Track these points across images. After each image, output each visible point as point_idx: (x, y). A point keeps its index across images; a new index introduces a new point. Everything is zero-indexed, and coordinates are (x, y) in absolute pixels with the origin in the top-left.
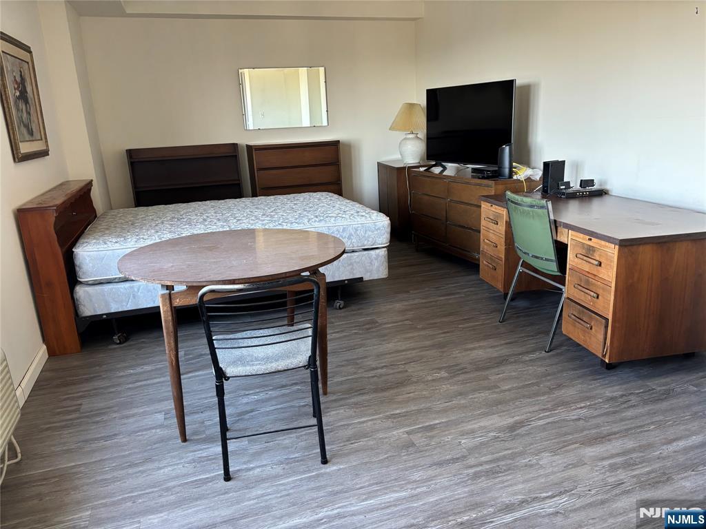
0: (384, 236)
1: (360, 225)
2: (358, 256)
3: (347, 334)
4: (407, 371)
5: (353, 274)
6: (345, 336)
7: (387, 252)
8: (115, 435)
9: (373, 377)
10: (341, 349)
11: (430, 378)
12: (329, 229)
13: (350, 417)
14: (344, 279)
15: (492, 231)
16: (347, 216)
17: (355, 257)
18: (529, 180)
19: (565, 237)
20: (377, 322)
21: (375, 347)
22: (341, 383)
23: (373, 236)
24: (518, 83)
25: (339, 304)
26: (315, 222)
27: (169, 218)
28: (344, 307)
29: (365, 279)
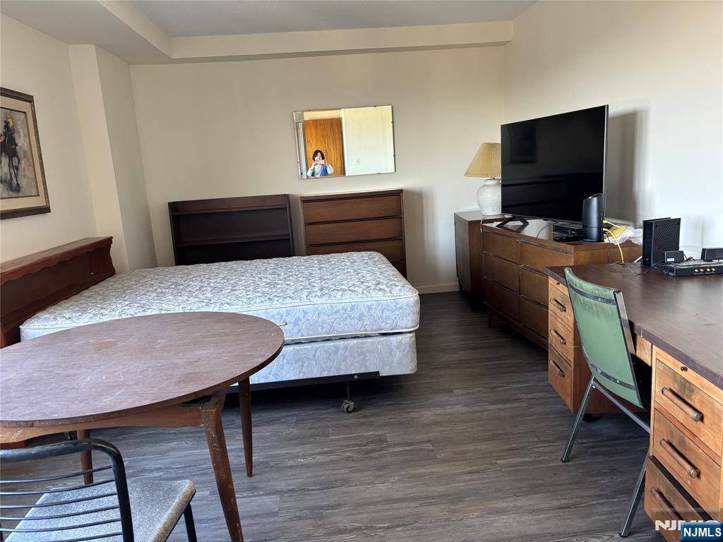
0: (409, 318)
1: (374, 303)
2: (372, 343)
3: (337, 458)
5: (366, 366)
6: (331, 461)
7: (414, 339)
12: (332, 307)
14: (353, 373)
15: (560, 320)
16: (360, 290)
17: (368, 344)
18: (628, 244)
19: (648, 353)
20: (386, 441)
21: (362, 488)
23: (393, 317)
24: (612, 111)
25: (347, 405)
26: (315, 296)
27: (169, 284)
28: (354, 410)
29: (381, 375)
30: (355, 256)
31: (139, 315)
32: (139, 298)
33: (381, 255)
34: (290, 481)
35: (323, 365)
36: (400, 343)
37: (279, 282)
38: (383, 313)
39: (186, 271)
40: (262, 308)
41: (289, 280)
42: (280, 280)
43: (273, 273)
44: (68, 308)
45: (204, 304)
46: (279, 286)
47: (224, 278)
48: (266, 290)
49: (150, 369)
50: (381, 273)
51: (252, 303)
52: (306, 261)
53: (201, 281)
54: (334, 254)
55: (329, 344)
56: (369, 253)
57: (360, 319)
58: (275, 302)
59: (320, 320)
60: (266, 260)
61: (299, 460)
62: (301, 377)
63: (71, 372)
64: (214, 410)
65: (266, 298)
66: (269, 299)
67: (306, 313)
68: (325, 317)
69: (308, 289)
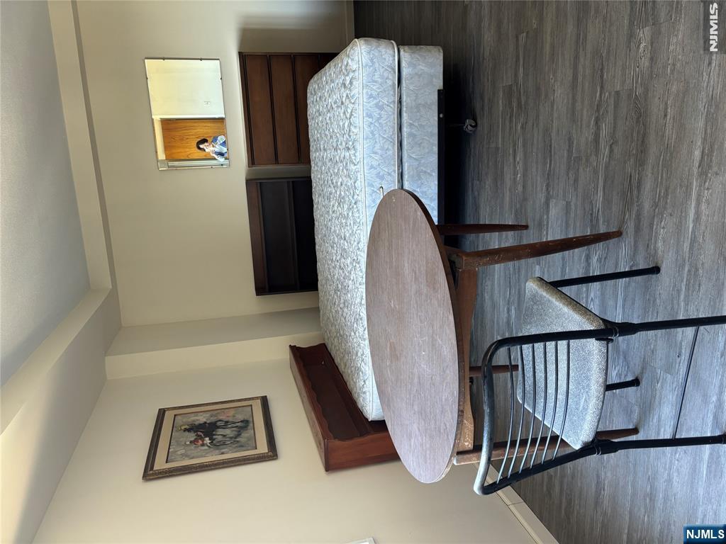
0: (383, 50)
1: (365, 91)
2: (408, 96)
3: (521, 141)
4: (617, 93)
5: (431, 104)
6: (524, 145)
7: (406, 48)
8: (598, 476)
9: (611, 151)
10: (545, 164)
11: (645, 63)
12: (367, 138)
13: (680, 228)
14: (436, 119)
16: (351, 106)
17: (409, 101)
20: (511, 86)
21: (555, 115)
22: (607, 201)
23: (382, 70)
25: (469, 127)
26: (355, 156)
27: (335, 296)
28: (475, 120)
29: (442, 88)
30: (311, 110)
31: (365, 323)
32: (349, 323)
33: (312, 81)
34: (539, 189)
35: (427, 151)
36: (410, 64)
37: (338, 193)
38: (376, 82)
39: (324, 281)
40: (364, 210)
41: (336, 182)
42: (336, 191)
43: (329, 199)
44: (355, 383)
45: (358, 266)
46: (342, 193)
47: (332, 247)
48: (346, 207)
49: (419, 314)
50: (332, 81)
51: (358, 220)
52: (316, 165)
53: (334, 268)
54: (310, 134)
55: (405, 143)
56: (308, 95)
57: (381, 108)
58: (359, 198)
59: (380, 152)
60: (315, 206)
61: (518, 179)
62: (435, 174)
63: (416, 380)
64: (464, 258)
65: (355, 206)
66: (355, 203)
67: (372, 167)
68: (378, 146)
69: (347, 164)
